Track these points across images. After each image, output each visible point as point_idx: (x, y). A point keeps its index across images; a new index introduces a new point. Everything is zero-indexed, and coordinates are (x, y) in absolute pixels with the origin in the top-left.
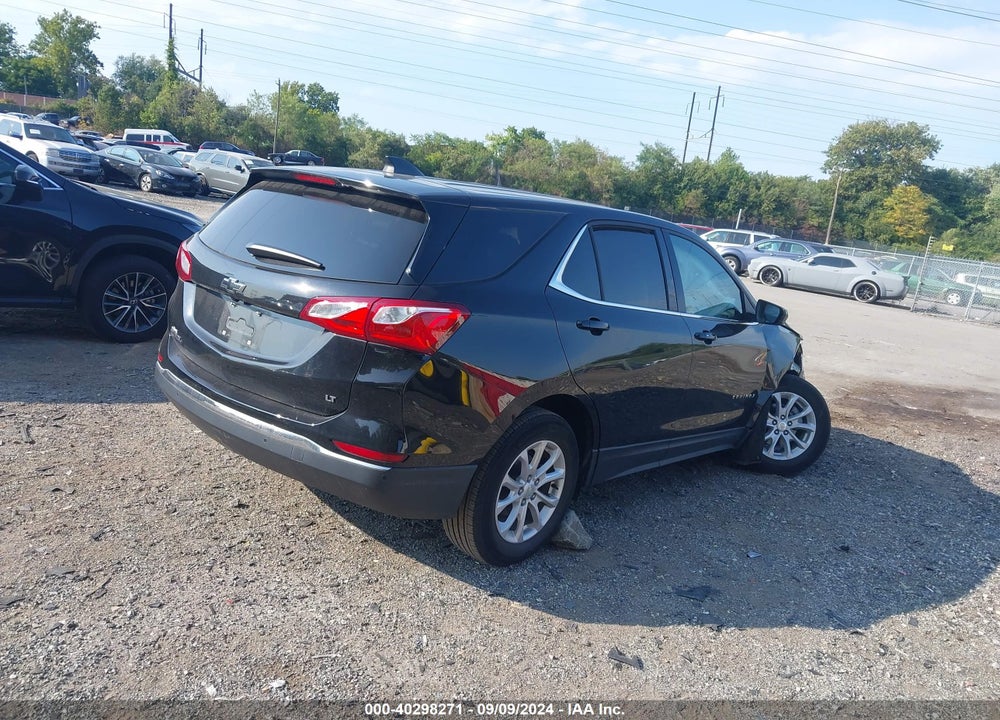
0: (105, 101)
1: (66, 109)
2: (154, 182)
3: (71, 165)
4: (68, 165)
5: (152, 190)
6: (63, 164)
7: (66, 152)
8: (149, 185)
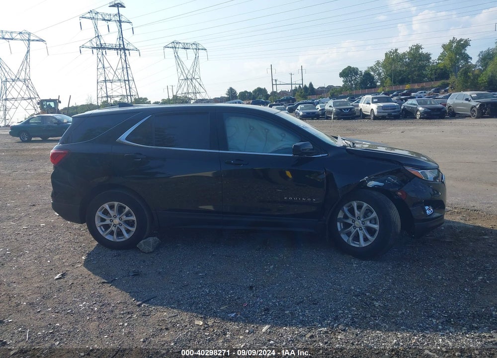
0: (461, 77)
1: (445, 84)
2: (421, 114)
3: (387, 112)
4: (385, 112)
5: (420, 118)
6: (383, 112)
7: (385, 107)
8: (419, 116)
